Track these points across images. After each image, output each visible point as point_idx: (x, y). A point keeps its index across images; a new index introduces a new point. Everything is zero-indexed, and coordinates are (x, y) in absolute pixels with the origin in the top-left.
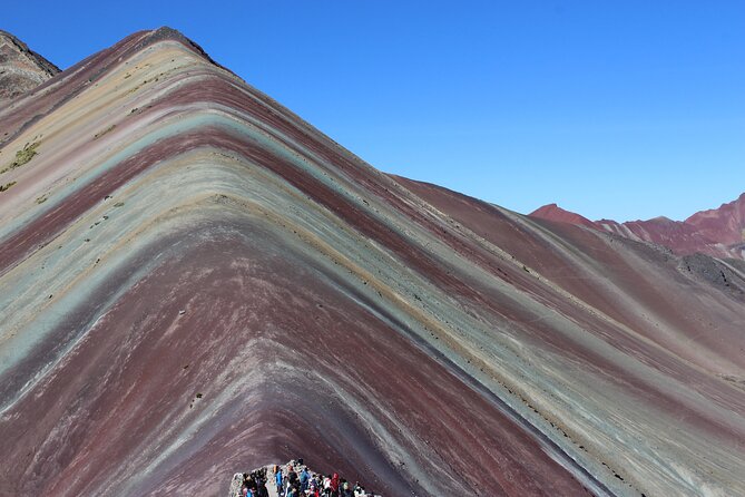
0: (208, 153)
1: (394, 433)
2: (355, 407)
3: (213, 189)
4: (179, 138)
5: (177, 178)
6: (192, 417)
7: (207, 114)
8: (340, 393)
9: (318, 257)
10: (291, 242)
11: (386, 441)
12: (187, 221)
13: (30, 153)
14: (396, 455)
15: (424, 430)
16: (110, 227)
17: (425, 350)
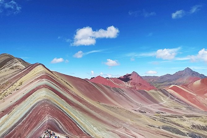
0: (44, 89)
1: (61, 125)
2: (57, 122)
3: (44, 95)
4: (40, 86)
5: (40, 93)
6: (40, 124)
7: (45, 82)
8: (56, 121)
9: (55, 103)
10: (53, 101)
11: (60, 126)
12: (41, 99)
13: (21, 84)
14: (61, 127)
15: (64, 124)
16: (32, 99)
17: (66, 114)
